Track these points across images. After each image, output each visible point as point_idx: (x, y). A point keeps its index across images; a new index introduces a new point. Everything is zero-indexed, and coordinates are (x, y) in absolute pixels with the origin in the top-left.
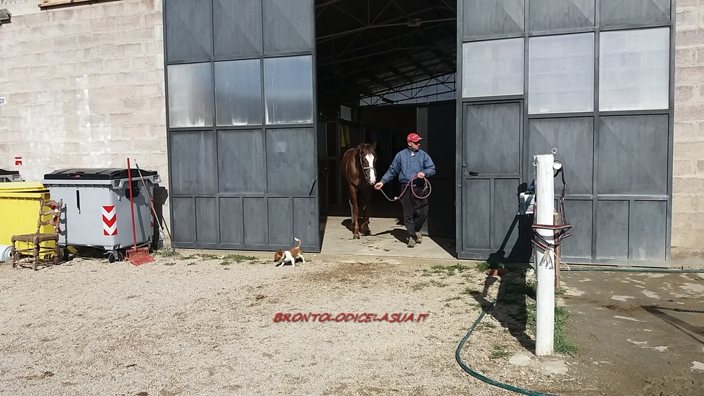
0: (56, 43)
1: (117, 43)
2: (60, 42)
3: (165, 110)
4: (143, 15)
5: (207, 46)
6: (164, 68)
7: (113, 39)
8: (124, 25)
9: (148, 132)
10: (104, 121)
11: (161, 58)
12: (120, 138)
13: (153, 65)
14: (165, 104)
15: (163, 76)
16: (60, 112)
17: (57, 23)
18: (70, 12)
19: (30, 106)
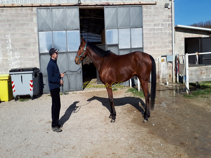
3: (38, 47)
4: (29, 14)
5: (50, 26)
6: (37, 32)
7: (19, 21)
8: (23, 16)
9: (32, 55)
10: (17, 51)
11: (36, 29)
12: (23, 57)
13: (33, 31)
14: (38, 45)
15: (37, 35)
16: (0, 47)
18: (3, 10)
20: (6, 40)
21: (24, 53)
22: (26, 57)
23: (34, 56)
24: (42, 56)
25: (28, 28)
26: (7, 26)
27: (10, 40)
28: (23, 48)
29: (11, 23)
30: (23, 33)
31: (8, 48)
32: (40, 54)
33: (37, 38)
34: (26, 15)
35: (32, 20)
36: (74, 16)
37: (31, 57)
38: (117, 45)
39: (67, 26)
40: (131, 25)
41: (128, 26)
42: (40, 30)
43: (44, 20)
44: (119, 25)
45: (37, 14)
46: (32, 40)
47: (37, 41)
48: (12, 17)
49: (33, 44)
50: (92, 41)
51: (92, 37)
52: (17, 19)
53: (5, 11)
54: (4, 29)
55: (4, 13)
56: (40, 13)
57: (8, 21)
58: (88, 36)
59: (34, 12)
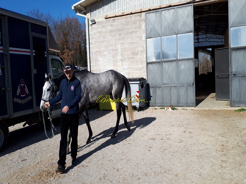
0: (110, 32)
1: (130, 31)
2: (111, 31)
3: (145, 55)
4: (138, 20)
5: (159, 31)
6: (145, 40)
7: (128, 30)
8: (132, 24)
9: (140, 64)
10: (125, 60)
11: (144, 36)
12: (131, 67)
13: (141, 39)
14: (146, 53)
15: (145, 43)
16: (111, 58)
17: (110, 24)
18: (114, 20)
19: (102, 56)
20: (116, 50)
21: (132, 62)
22: (133, 67)
23: (142, 66)
24: (150, 66)
25: (137, 36)
26: (118, 36)
27: (120, 50)
28: (131, 58)
29: (121, 32)
30: (132, 41)
31: (118, 57)
32: (148, 64)
33: (145, 46)
34: (135, 23)
35: (140, 27)
36: (187, 16)
37: (138, 66)
39: (179, 29)
42: (148, 37)
43: (152, 25)
45: (146, 20)
46: (140, 49)
47: (145, 49)
48: (122, 26)
49: (141, 53)
50: (212, 44)
51: (212, 40)
52: (127, 28)
53: (116, 21)
54: (115, 39)
55: (115, 23)
56: (149, 18)
57: (119, 30)
58: (207, 38)
59: (142, 18)
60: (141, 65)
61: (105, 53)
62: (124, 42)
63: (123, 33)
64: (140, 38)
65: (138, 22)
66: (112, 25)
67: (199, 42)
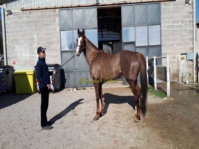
0: (26, 22)
3: (60, 45)
4: (53, 15)
5: (71, 26)
6: (59, 32)
7: (44, 22)
8: (47, 18)
11: (58, 29)
14: (60, 43)
15: (59, 34)
16: (28, 46)
17: (26, 16)
18: (31, 13)
19: (18, 44)
20: (33, 39)
21: (48, 51)
22: (49, 54)
24: (64, 54)
25: (52, 28)
26: (34, 27)
27: (36, 39)
28: (47, 47)
29: (37, 24)
30: (47, 32)
31: (34, 46)
32: (62, 52)
33: (59, 37)
34: (50, 17)
35: (54, 21)
36: (92, 15)
37: (54, 54)
38: (133, 43)
40: (149, 22)
41: (145, 24)
42: (61, 30)
43: (65, 20)
44: (136, 23)
45: (59, 15)
46: (55, 39)
47: (59, 40)
48: (38, 19)
49: (56, 43)
50: (112, 39)
51: (112, 36)
52: (42, 20)
53: (32, 13)
54: (31, 29)
55: (32, 15)
56: (62, 14)
57: (35, 22)
58: (108, 34)
59: (56, 13)
60: (56, 53)
61: (22, 42)
62: (40, 33)
63: (39, 24)
64: (55, 30)
65: (52, 16)
66: (28, 17)
67: (103, 37)
